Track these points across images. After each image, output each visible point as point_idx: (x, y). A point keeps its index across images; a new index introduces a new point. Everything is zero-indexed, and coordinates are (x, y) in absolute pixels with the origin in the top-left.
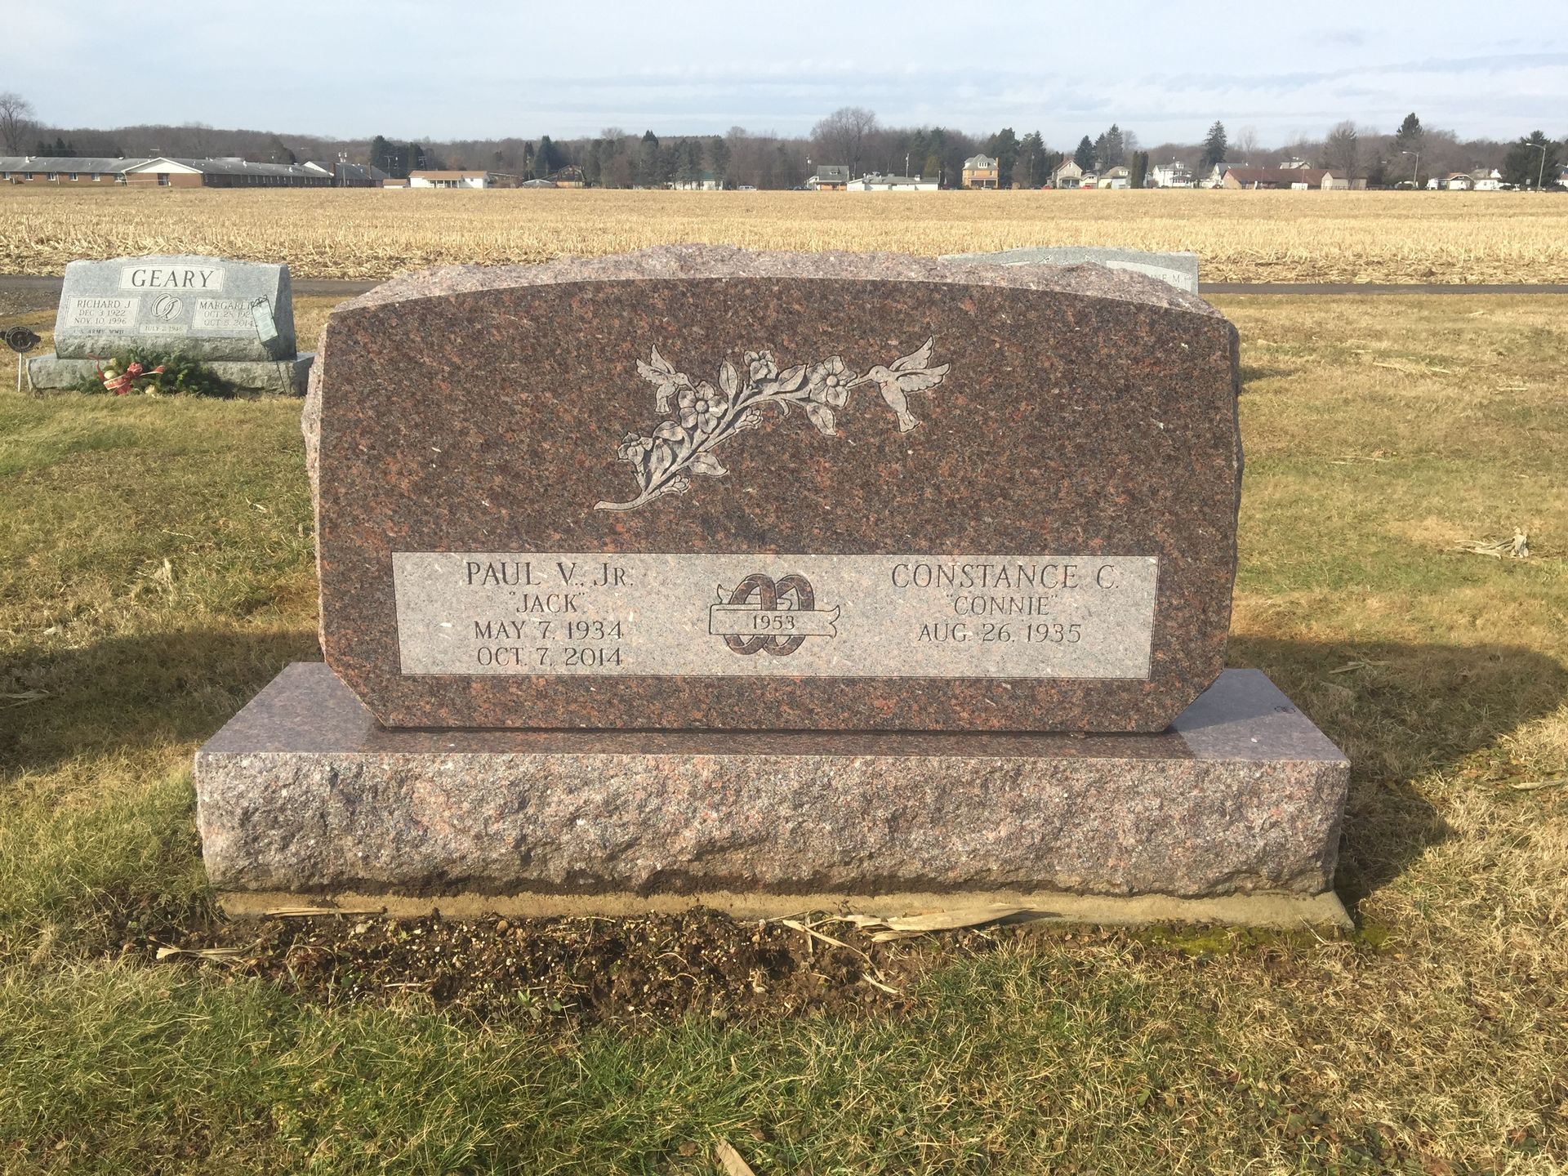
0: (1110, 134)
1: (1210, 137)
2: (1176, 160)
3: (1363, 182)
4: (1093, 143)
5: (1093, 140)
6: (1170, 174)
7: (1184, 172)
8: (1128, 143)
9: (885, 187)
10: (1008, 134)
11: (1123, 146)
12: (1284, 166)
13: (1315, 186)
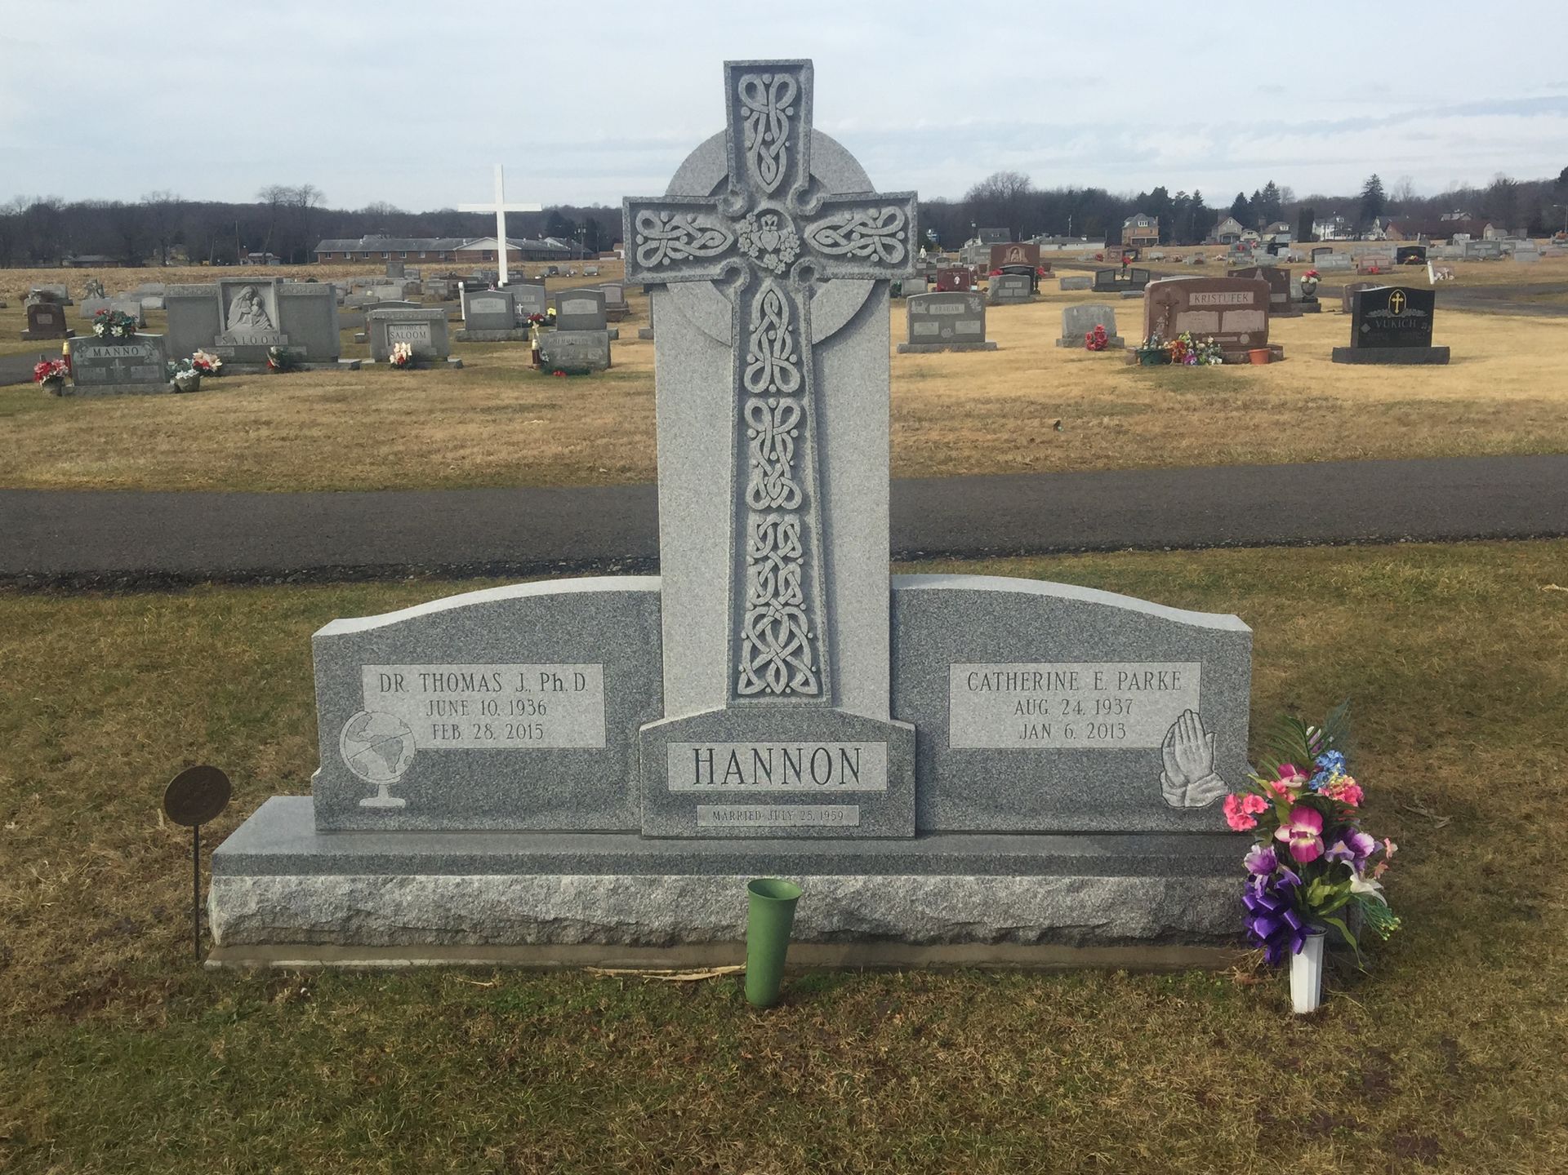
0: (1267, 190)
1: (1366, 190)
2: (1337, 215)
3: (1524, 232)
4: (1249, 200)
5: (1248, 197)
6: (1330, 229)
7: (1345, 226)
8: (1285, 197)
9: (1055, 247)
10: (1160, 193)
11: (1280, 201)
12: (1445, 217)
13: (1477, 235)
